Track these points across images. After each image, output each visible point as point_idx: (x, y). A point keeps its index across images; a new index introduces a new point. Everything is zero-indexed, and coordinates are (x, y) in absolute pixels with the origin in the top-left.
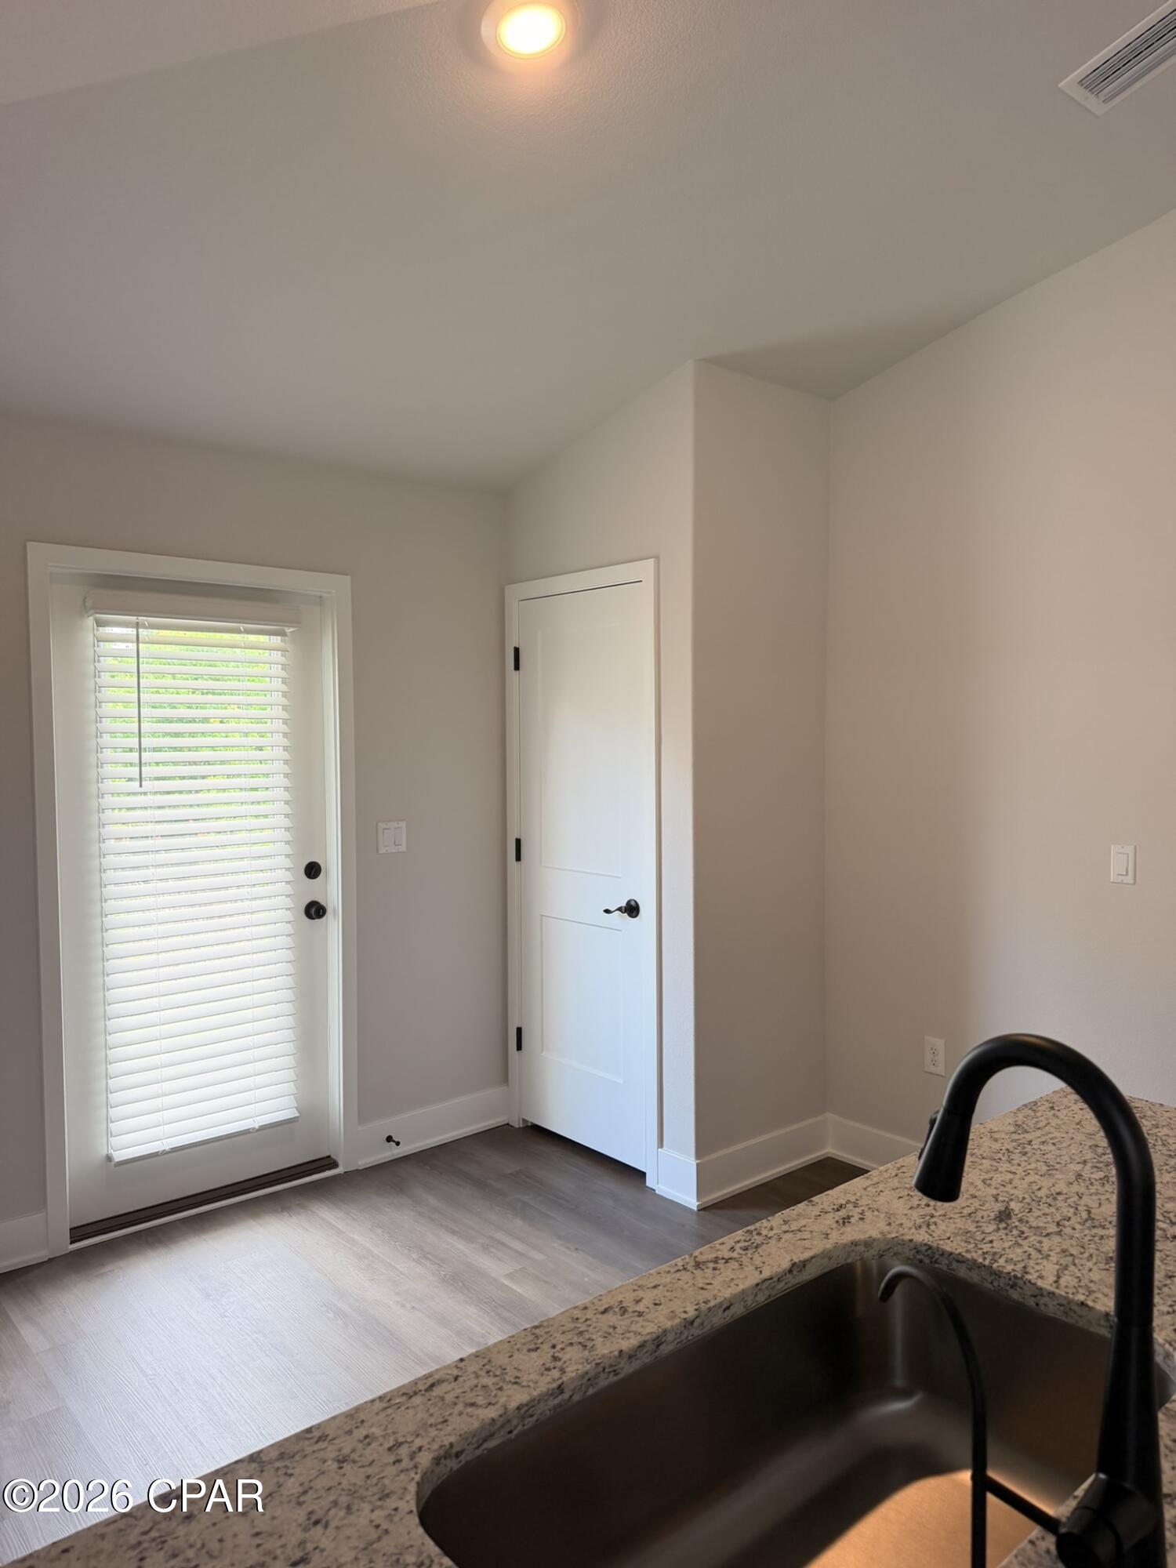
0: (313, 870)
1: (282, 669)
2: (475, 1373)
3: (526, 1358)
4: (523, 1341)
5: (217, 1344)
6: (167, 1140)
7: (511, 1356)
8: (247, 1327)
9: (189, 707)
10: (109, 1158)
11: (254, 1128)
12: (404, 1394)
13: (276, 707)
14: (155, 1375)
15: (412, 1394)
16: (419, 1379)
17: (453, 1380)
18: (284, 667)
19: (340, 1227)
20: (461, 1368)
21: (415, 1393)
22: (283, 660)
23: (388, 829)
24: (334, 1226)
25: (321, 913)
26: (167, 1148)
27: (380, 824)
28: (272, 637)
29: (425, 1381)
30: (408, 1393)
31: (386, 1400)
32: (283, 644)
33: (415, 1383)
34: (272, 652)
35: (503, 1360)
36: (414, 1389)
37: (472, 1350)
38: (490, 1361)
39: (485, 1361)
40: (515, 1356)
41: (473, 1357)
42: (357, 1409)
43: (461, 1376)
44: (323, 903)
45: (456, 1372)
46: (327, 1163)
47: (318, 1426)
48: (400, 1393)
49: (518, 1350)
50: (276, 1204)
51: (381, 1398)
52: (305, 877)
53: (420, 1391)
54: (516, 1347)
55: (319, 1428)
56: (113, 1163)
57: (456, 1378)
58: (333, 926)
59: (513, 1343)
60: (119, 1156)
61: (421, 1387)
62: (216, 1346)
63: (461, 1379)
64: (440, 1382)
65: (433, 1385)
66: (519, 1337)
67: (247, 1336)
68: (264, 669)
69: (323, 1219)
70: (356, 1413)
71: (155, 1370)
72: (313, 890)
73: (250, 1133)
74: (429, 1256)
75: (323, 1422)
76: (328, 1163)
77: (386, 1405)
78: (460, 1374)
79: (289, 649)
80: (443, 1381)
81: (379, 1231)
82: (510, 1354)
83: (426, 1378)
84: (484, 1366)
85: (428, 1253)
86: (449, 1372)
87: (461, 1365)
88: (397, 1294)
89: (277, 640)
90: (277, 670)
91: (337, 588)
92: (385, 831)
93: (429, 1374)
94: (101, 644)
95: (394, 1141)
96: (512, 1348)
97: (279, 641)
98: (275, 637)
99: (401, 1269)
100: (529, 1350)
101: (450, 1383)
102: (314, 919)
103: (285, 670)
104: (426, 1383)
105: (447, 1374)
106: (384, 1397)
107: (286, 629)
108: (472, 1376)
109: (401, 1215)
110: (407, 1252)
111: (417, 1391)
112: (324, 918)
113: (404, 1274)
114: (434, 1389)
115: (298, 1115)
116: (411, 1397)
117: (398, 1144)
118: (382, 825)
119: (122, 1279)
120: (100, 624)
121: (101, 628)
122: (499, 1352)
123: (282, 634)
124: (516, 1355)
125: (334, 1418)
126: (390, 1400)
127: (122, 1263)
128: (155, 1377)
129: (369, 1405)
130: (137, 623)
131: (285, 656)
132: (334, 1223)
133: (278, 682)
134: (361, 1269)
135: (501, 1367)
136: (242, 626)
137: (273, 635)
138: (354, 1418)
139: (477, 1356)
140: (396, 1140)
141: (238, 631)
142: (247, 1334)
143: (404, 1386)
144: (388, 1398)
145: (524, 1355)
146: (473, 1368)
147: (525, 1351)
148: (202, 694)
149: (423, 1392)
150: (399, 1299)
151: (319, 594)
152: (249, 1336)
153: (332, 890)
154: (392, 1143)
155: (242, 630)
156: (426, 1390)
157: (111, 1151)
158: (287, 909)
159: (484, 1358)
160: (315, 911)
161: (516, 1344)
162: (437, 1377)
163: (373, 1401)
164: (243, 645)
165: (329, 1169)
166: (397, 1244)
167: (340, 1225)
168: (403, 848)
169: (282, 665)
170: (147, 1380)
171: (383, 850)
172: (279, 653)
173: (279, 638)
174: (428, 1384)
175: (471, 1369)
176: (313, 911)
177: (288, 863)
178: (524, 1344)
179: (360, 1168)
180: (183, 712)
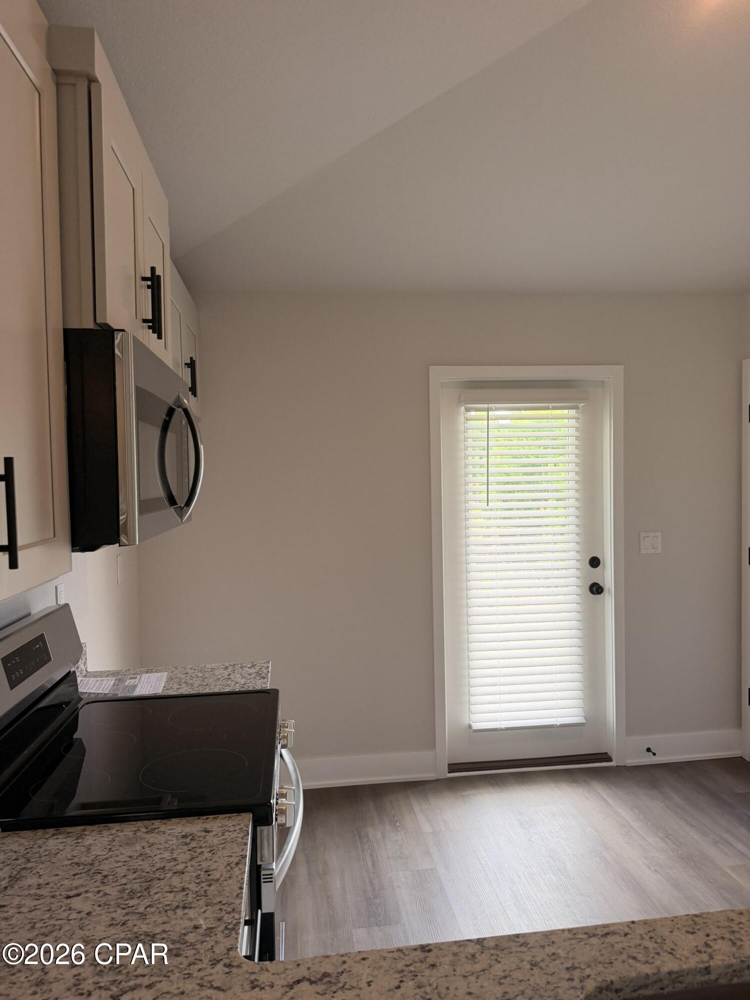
0: (595, 562)
1: (576, 431)
2: (641, 935)
3: (683, 936)
4: (683, 923)
5: (524, 857)
6: (503, 722)
7: (671, 932)
8: (543, 851)
9: (536, 457)
10: (470, 726)
11: (556, 725)
12: (586, 933)
13: (571, 455)
14: (486, 865)
15: (591, 935)
16: (599, 926)
17: (623, 935)
18: (577, 429)
19: (610, 802)
20: (631, 928)
21: (594, 935)
22: (577, 425)
23: (648, 537)
24: (606, 800)
25: (600, 591)
26: (503, 727)
27: (641, 533)
28: (570, 410)
29: (602, 929)
30: (590, 933)
31: (572, 932)
32: (577, 414)
33: (596, 927)
34: (570, 420)
35: (665, 932)
36: (594, 932)
37: (642, 918)
38: (654, 930)
39: (651, 929)
40: (674, 933)
41: (642, 923)
42: (552, 933)
43: (630, 934)
44: (601, 585)
45: (627, 930)
46: (604, 757)
47: (524, 935)
48: (583, 932)
49: (678, 929)
50: (571, 777)
51: (569, 930)
52: (589, 566)
53: (598, 935)
54: (677, 926)
55: (524, 937)
56: (472, 730)
57: (626, 935)
58: (608, 601)
59: (675, 922)
60: (476, 726)
61: (599, 932)
62: (524, 859)
63: (629, 936)
64: (614, 933)
65: (608, 934)
66: (681, 919)
67: (543, 858)
68: (564, 431)
69: (598, 793)
70: (550, 935)
71: (487, 862)
72: (595, 575)
73: (554, 727)
74: (670, 837)
75: (527, 933)
76: (606, 757)
77: (572, 937)
78: (629, 932)
79: (580, 417)
80: (616, 933)
81: (637, 811)
82: (671, 930)
83: (604, 927)
84: (649, 932)
85: (671, 835)
86: (622, 928)
87: (632, 926)
88: (645, 858)
89: (573, 412)
90: (572, 431)
91: (613, 375)
92: (645, 538)
93: (607, 924)
94: (468, 422)
95: (652, 752)
96: (674, 926)
97: (574, 412)
98: (572, 410)
99: (650, 841)
100: (687, 932)
101: (621, 936)
102: (595, 594)
103: (578, 431)
104: (603, 931)
105: (621, 930)
106: (572, 931)
107: (579, 404)
108: (638, 937)
109: (655, 804)
110: (655, 830)
111: (596, 934)
112: (603, 594)
113: (651, 845)
114: (608, 936)
115: (585, 721)
116: (590, 937)
117: (654, 754)
118: (643, 534)
119: (473, 801)
120: (468, 410)
121: (468, 413)
122: (663, 926)
123: (576, 408)
124: (676, 932)
125: (535, 933)
126: (575, 934)
127: (474, 792)
128: (486, 867)
129: (560, 932)
130: (488, 408)
131: (578, 422)
132: (605, 797)
133: (573, 439)
134: (621, 833)
135: (662, 937)
136: (550, 405)
137: (571, 409)
138: (549, 937)
139: (645, 923)
140: (653, 752)
141: (547, 408)
142: (543, 856)
143: (587, 927)
144: (574, 932)
145: (682, 934)
146: (641, 930)
147: (684, 931)
148: (544, 448)
149: (599, 936)
150: (646, 862)
151: (602, 379)
152: (544, 858)
153: (608, 576)
154: (650, 753)
155: (551, 407)
156: (602, 936)
157: (471, 722)
158: (577, 586)
159: (650, 926)
160: (596, 589)
161: (677, 924)
162: (612, 929)
163: (563, 931)
164: (551, 416)
165: (606, 761)
166: (648, 823)
167: (610, 801)
168: (659, 551)
169: (576, 428)
170: (482, 867)
171: (643, 552)
172: (574, 420)
173: (574, 411)
174: (604, 932)
175: (639, 931)
176: (594, 589)
177: (578, 556)
178: (684, 926)
179: (627, 765)
180: (533, 460)
